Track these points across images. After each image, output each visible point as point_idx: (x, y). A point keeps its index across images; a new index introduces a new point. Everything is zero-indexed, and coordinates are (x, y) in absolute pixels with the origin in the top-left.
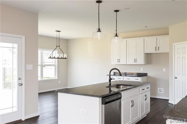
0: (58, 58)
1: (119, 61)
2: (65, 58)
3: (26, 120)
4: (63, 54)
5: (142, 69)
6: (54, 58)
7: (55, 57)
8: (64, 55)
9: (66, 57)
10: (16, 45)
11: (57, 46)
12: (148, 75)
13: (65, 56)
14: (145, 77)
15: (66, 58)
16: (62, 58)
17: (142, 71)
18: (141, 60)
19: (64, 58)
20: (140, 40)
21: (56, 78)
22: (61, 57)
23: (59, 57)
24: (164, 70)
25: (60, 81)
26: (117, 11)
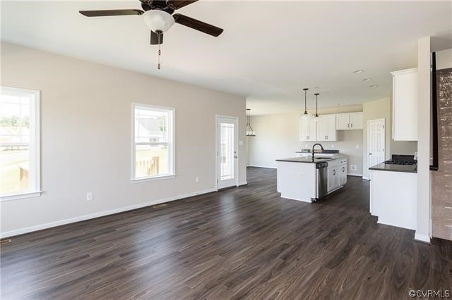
1: (308, 138)
3: (240, 186)
5: (333, 146)
10: (233, 125)
12: (340, 152)
14: (337, 154)
17: (333, 148)
18: (333, 137)
20: (332, 117)
24: (357, 147)
26: (317, 94)
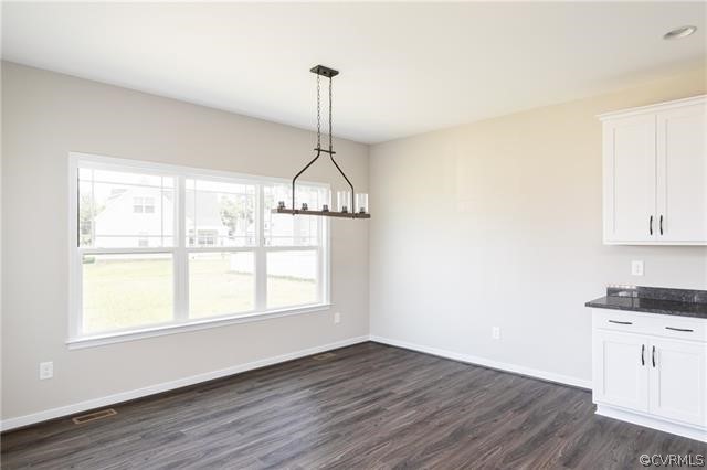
0: (325, 212)
1: (657, 224)
2: (362, 215)
4: (349, 194)
6: (305, 211)
7: (310, 208)
8: (357, 196)
9: (367, 211)
11: (319, 150)
13: (362, 203)
15: (368, 216)
16: (344, 213)
19: (355, 216)
21: (324, 303)
22: (340, 210)
23: (330, 209)
25: (337, 315)
